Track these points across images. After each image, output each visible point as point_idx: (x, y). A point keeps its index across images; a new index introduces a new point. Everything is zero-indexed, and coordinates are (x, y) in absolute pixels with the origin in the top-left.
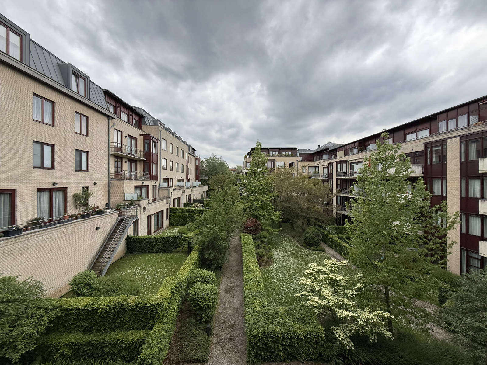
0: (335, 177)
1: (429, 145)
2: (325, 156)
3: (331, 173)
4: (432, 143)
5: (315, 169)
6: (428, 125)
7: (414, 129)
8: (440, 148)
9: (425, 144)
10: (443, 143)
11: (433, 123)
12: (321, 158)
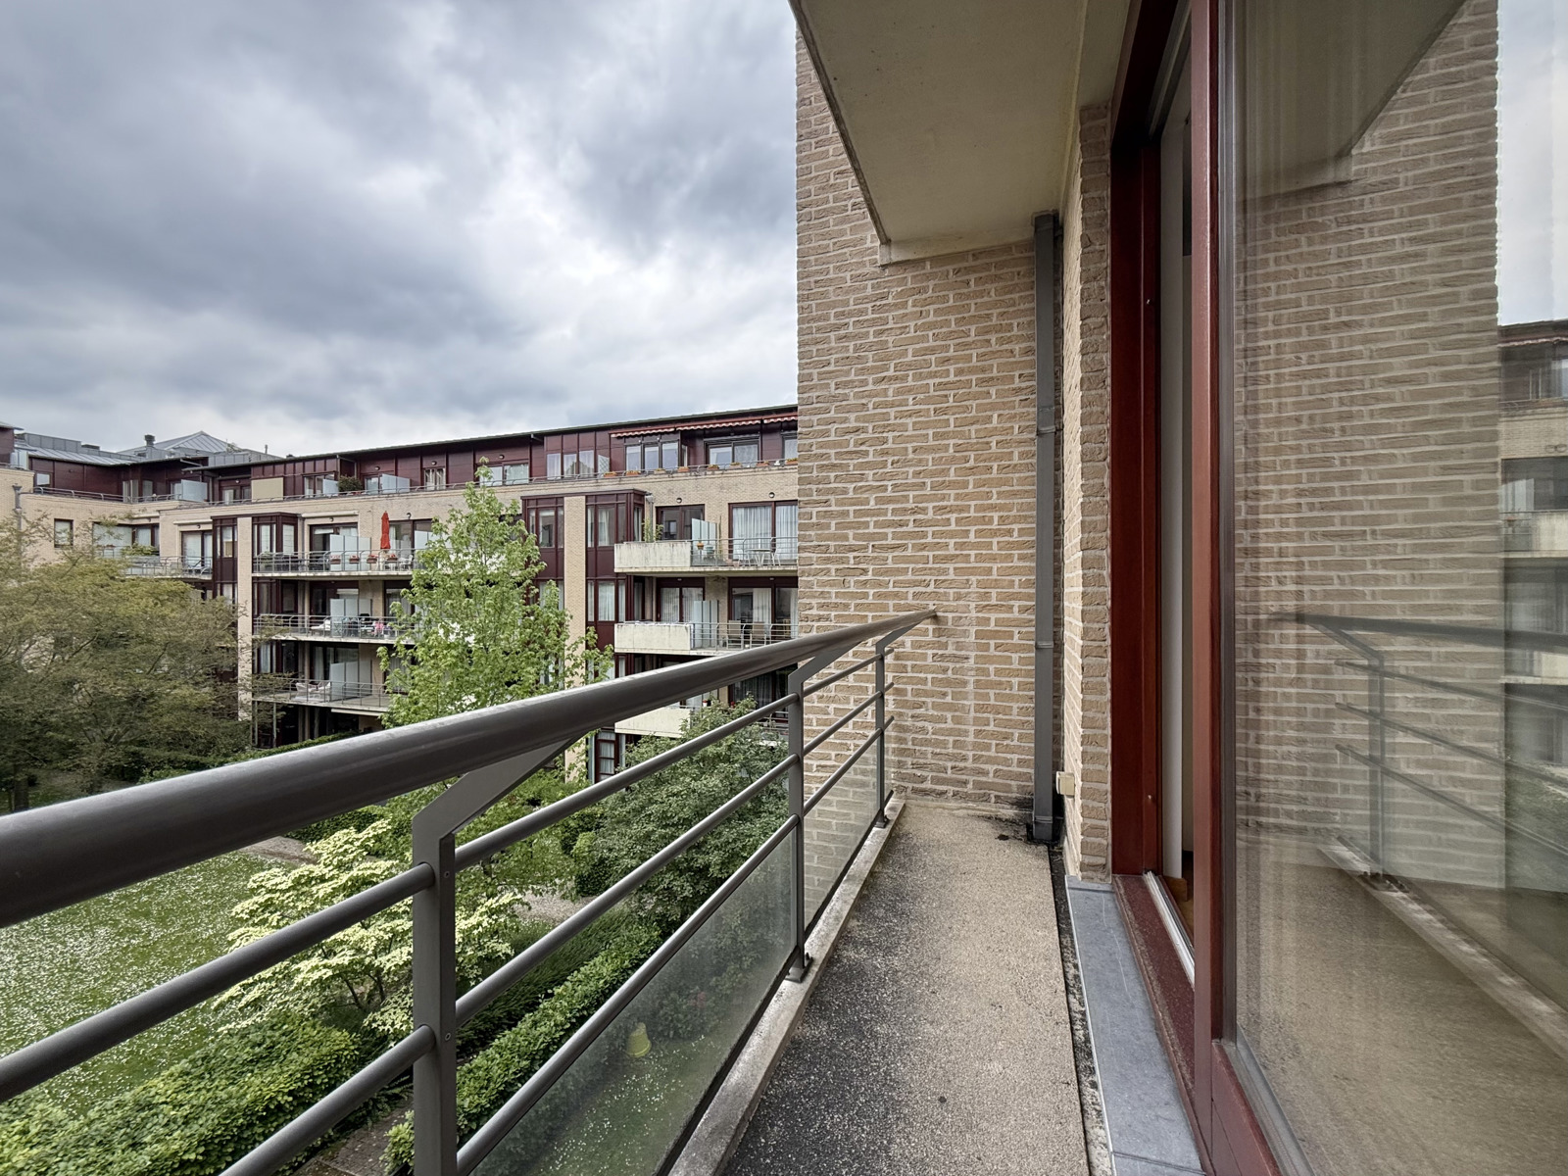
0: (245, 574)
1: (532, 505)
2: (188, 489)
3: (227, 554)
4: (537, 499)
5: (134, 537)
6: (524, 453)
7: (497, 456)
8: (552, 513)
9: (526, 500)
10: (556, 501)
11: (536, 451)
12: (165, 492)
